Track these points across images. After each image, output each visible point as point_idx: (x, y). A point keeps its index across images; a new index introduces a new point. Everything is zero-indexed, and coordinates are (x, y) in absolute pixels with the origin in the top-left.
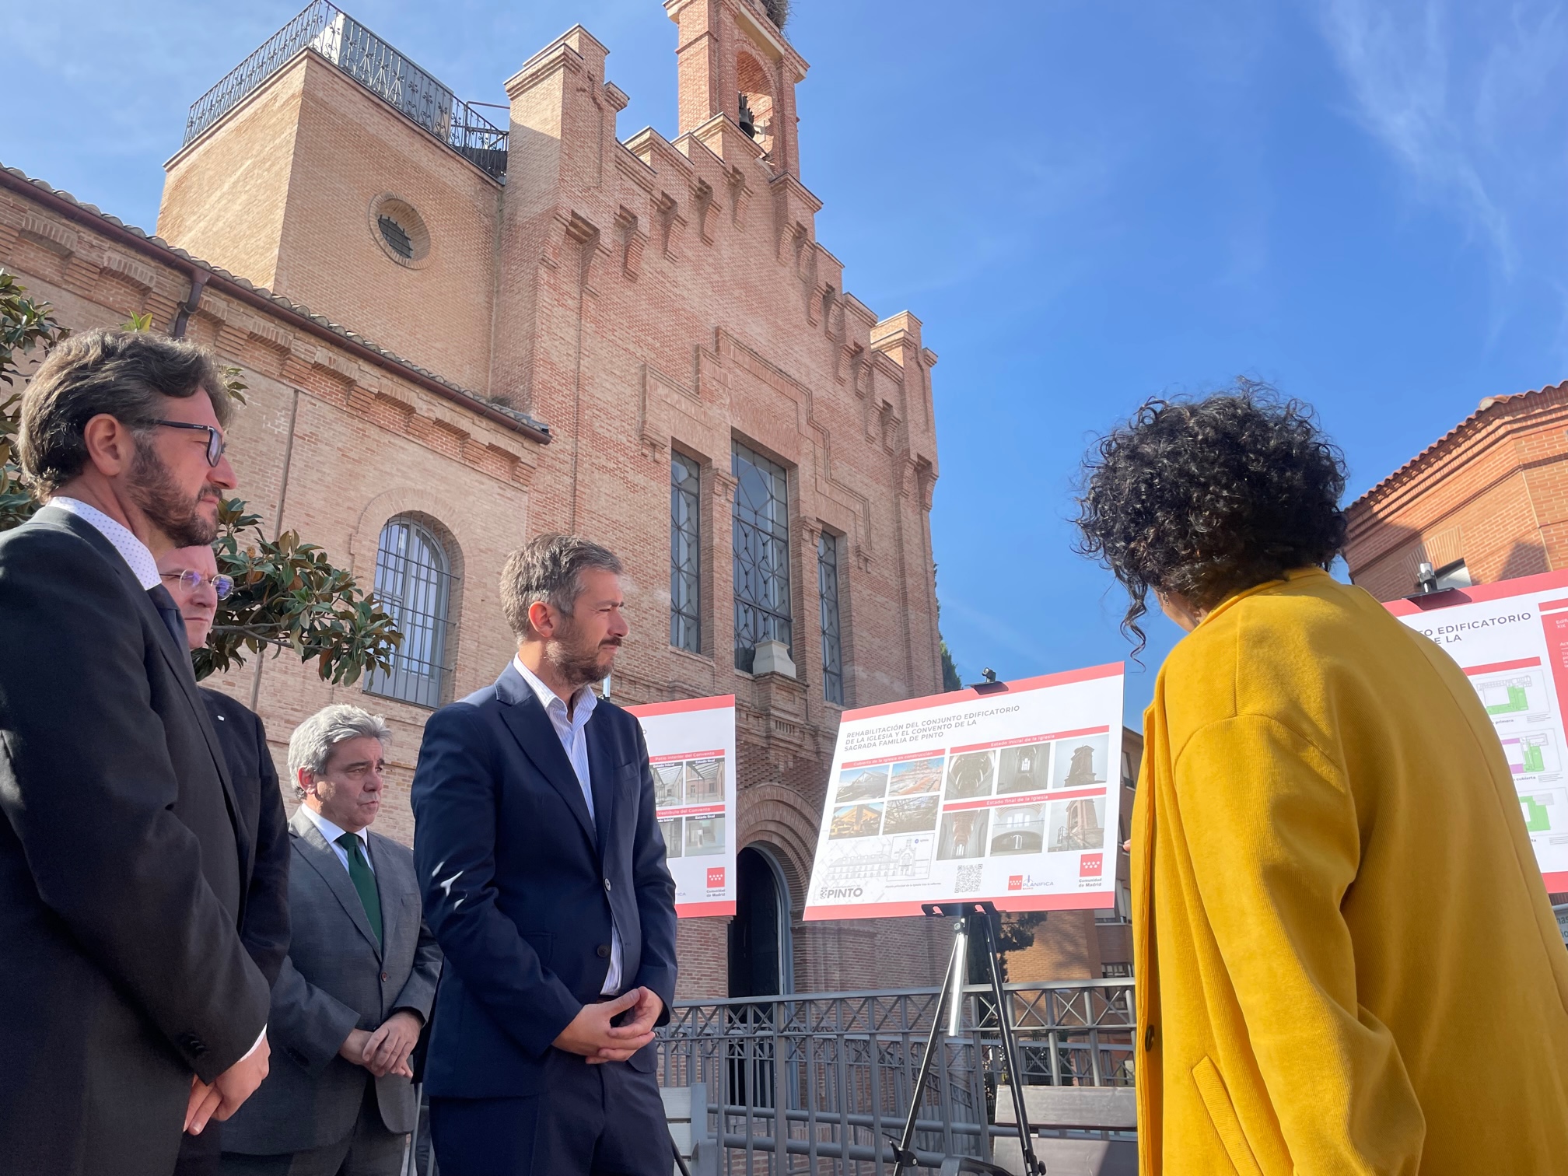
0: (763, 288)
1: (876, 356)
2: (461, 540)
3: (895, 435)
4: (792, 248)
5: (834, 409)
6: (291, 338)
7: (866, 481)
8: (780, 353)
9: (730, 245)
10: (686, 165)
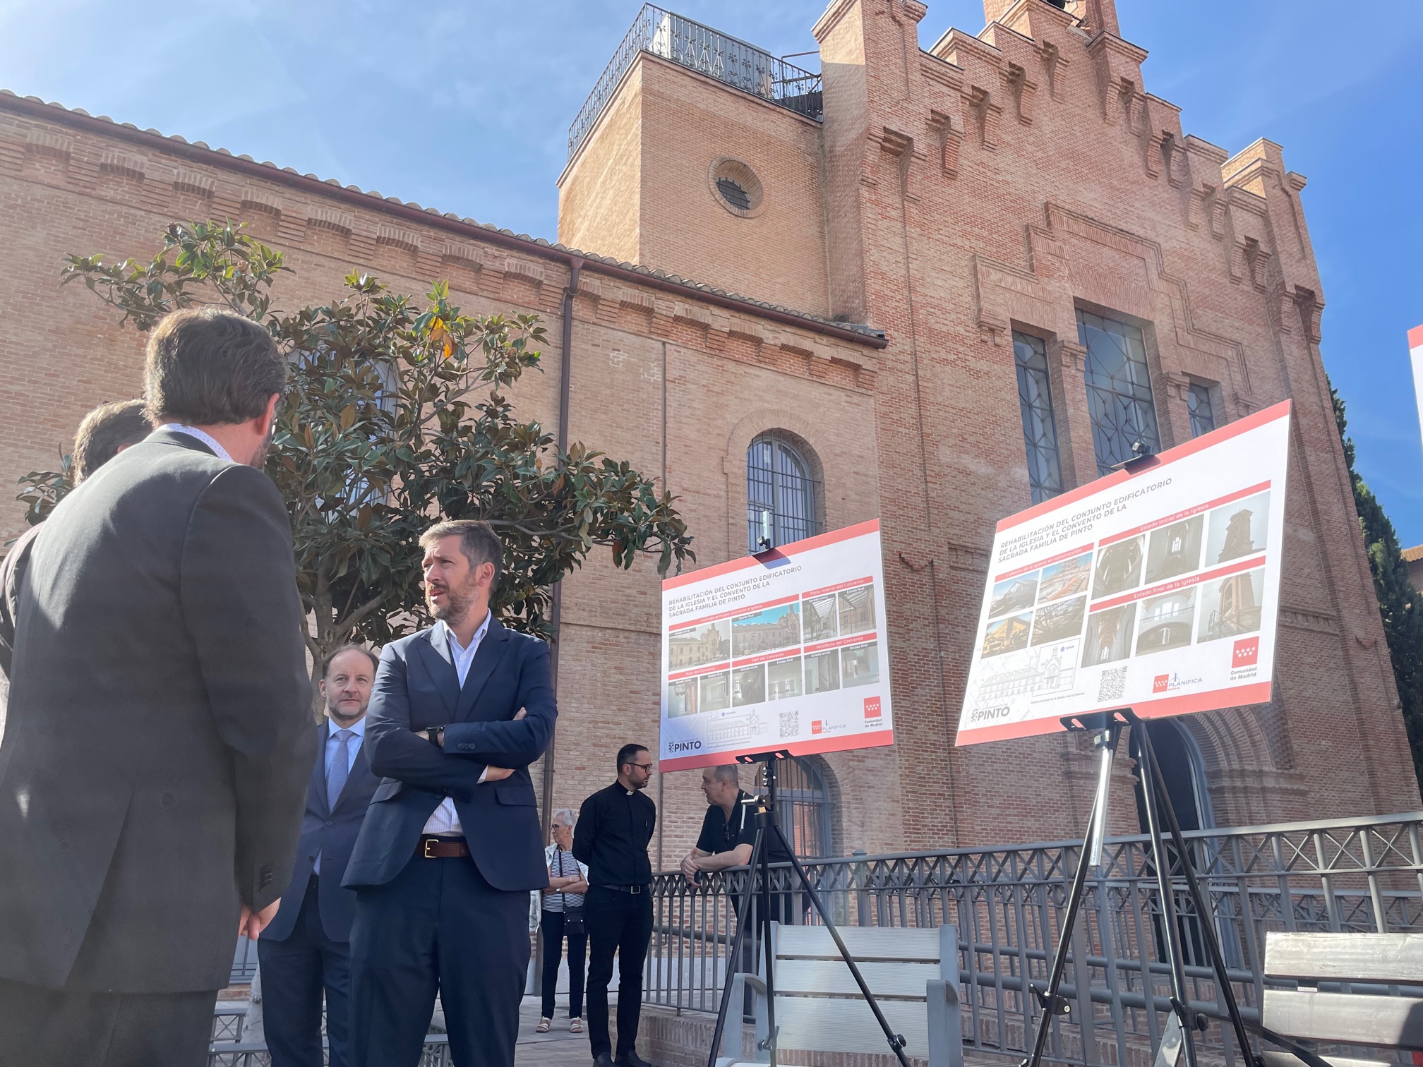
0: (1092, 153)
1: (1231, 193)
2: (817, 449)
3: (1266, 270)
4: (1120, 106)
5: (1189, 258)
6: (653, 299)
7: (1237, 325)
8: (1119, 213)
9: (1051, 119)
10: (993, 54)
